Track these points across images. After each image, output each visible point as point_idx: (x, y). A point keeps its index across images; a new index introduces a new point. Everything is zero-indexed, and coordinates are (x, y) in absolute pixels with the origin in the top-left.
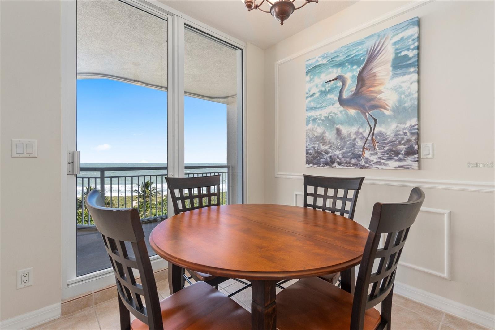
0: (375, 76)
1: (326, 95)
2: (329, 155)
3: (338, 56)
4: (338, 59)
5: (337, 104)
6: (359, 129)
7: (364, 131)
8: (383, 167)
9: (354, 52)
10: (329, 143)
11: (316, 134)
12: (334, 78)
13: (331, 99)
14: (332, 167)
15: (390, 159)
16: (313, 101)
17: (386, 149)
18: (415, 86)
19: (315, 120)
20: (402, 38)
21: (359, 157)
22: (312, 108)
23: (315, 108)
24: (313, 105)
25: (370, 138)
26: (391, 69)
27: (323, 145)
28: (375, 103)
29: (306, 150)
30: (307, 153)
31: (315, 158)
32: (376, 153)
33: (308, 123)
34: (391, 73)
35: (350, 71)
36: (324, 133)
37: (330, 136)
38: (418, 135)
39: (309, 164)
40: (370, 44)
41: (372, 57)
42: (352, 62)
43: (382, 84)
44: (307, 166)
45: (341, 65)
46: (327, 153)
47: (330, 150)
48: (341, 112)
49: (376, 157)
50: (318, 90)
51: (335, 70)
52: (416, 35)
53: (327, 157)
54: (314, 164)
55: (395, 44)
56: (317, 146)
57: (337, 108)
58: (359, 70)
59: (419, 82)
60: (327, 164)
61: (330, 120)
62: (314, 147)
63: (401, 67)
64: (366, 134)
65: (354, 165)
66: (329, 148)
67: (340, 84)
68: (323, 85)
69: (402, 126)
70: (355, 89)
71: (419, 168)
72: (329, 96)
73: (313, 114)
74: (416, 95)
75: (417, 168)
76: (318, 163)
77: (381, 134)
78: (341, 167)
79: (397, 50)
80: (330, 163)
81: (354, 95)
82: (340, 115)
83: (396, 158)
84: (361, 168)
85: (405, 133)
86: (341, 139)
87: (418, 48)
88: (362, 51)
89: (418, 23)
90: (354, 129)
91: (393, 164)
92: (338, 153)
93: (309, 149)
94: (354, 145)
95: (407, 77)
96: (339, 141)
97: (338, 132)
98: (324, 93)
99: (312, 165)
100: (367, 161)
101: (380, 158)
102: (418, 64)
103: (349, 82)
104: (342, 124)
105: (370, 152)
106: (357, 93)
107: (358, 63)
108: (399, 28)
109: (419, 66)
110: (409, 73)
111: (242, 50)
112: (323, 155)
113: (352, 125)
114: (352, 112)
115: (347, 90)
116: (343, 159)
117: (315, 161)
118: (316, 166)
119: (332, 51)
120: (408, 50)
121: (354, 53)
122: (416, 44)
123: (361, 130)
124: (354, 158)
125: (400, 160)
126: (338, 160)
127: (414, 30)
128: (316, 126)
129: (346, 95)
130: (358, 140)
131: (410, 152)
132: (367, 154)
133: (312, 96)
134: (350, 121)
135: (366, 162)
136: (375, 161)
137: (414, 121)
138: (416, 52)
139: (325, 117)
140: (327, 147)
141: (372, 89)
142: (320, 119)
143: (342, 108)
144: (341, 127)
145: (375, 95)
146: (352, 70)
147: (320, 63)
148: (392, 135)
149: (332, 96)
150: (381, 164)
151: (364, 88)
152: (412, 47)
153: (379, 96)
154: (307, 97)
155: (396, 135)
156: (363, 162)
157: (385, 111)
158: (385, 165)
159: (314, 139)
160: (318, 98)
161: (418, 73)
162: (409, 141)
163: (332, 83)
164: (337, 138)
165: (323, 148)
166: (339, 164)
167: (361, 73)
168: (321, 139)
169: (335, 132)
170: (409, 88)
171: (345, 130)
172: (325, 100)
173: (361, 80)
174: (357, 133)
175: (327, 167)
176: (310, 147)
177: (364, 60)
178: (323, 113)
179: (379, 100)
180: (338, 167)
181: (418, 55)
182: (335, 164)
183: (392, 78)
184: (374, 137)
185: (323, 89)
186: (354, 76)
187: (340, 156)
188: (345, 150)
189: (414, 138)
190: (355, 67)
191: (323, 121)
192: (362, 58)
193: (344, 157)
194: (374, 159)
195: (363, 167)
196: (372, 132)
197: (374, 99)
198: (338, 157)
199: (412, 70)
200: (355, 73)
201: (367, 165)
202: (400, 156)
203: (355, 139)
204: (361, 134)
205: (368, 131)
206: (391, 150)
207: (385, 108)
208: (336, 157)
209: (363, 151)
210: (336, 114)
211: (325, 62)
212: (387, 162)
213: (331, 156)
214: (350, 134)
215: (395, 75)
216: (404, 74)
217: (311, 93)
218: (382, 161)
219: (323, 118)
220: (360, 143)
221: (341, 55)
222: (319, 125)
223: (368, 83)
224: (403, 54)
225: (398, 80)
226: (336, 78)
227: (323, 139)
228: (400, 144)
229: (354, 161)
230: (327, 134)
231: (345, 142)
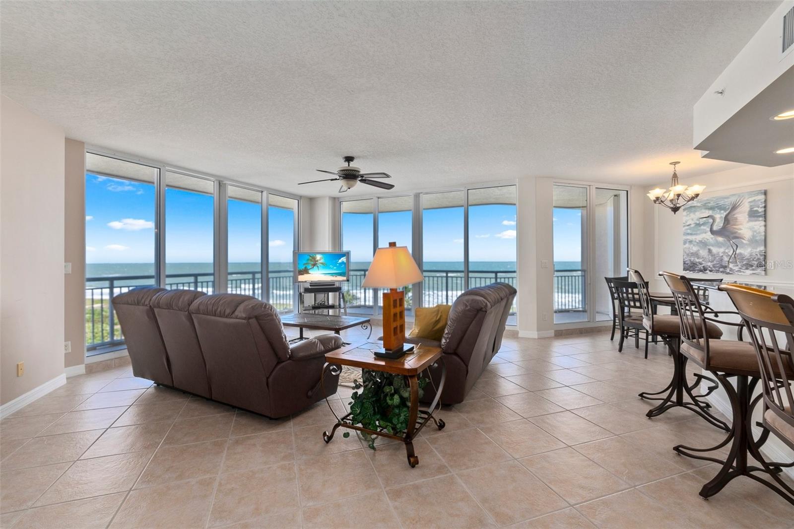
0: (737, 219)
1: (700, 226)
3: (709, 203)
4: (710, 205)
5: (709, 233)
6: (725, 249)
8: (742, 273)
10: (703, 258)
11: (692, 251)
12: (707, 216)
13: (704, 229)
14: (705, 273)
15: (747, 269)
16: (690, 229)
17: (744, 263)
18: (763, 229)
19: (691, 242)
20: (754, 200)
21: (725, 267)
22: (688, 234)
23: (691, 234)
24: (689, 231)
25: (733, 256)
26: (747, 216)
27: (698, 259)
28: (737, 235)
29: (684, 261)
30: (684, 263)
31: (691, 267)
32: (738, 265)
33: (685, 243)
34: (747, 219)
35: (718, 214)
36: (698, 251)
37: (703, 253)
38: (765, 256)
39: (686, 271)
40: (733, 199)
41: (734, 207)
42: (721, 208)
43: (741, 224)
44: (684, 271)
45: (712, 208)
46: (701, 264)
47: (703, 262)
48: (712, 238)
49: (737, 267)
50: (693, 222)
51: (707, 211)
52: (763, 200)
53: (701, 267)
54: (691, 271)
55: (750, 202)
56: (693, 259)
57: (708, 236)
58: (725, 214)
59: (765, 226)
60: (701, 271)
61: (703, 243)
62: (690, 260)
63: (754, 217)
64: (730, 253)
65: (721, 272)
66: (703, 261)
67: (711, 221)
68: (698, 220)
69: (755, 250)
70: (722, 225)
71: (766, 274)
72: (702, 227)
73: (690, 237)
74: (763, 234)
75: (764, 274)
76: (694, 270)
77: (741, 254)
78: (711, 273)
79: (751, 206)
80: (704, 270)
81: (722, 228)
82: (711, 240)
83: (750, 269)
84: (727, 274)
85: (757, 255)
86: (712, 256)
87: (765, 207)
88: (728, 202)
89: (765, 193)
90: (722, 250)
91: (749, 272)
92: (709, 264)
93: (686, 261)
94: (722, 260)
95: (757, 223)
96: (710, 256)
97: (710, 251)
98: (698, 225)
99: (688, 271)
100: (731, 270)
101: (740, 268)
102: (765, 216)
103: (718, 220)
104: (713, 246)
105: (733, 264)
106: (724, 228)
107: (725, 209)
108: (751, 194)
109: (765, 217)
110: (759, 221)
111: (627, 191)
112: (697, 265)
113: (720, 247)
114: (720, 239)
115: (717, 225)
116: (713, 268)
117: (691, 269)
118: (692, 272)
119: (705, 199)
120: (758, 207)
121: (721, 203)
122: (763, 205)
123: (727, 251)
124: (721, 268)
125: (753, 270)
126: (710, 269)
127: (762, 197)
128: (692, 246)
129: (715, 228)
130: (724, 257)
131: (760, 265)
132: (731, 266)
133: (688, 225)
134: (719, 245)
136: (737, 270)
137: (762, 248)
138: (763, 209)
139: (700, 241)
140: (701, 260)
141: (734, 227)
142: (696, 242)
143: (712, 236)
144: (712, 248)
145: (737, 230)
146: (720, 213)
147: (695, 205)
148: (748, 255)
149: (705, 228)
150: (740, 272)
151: (729, 225)
152: (761, 206)
153: (739, 231)
154: (684, 226)
155: (751, 255)
156: (728, 270)
157: (742, 240)
158: (743, 272)
159: (690, 255)
160: (693, 228)
161: (765, 221)
162: (759, 259)
163: (705, 219)
164: (708, 255)
165: (697, 260)
166: (711, 271)
167: (726, 216)
168: (696, 254)
169: (707, 251)
170: (759, 229)
171: (715, 250)
172: (700, 230)
173: (727, 220)
174: (724, 252)
175: (701, 273)
176: (687, 259)
177: (729, 208)
178: (699, 238)
179: (740, 233)
180: (709, 273)
181: (765, 211)
182: (708, 271)
183: (748, 222)
184: (736, 256)
185: (698, 222)
186: (721, 217)
187: (711, 266)
188: (715, 262)
189: (762, 258)
190: (722, 212)
191: (698, 243)
192: (727, 207)
193: (714, 267)
194: (736, 268)
195: (728, 273)
196: (734, 253)
197: (736, 233)
198: (709, 267)
199: (761, 219)
200: (722, 215)
201: (731, 272)
202: (754, 267)
203: (722, 256)
204: (727, 253)
205: (732, 252)
206: (747, 264)
207: (744, 239)
208: (708, 267)
209: (728, 264)
210: (708, 240)
211: (699, 205)
212: (744, 271)
213: (704, 266)
214: (719, 253)
215: (750, 221)
216: (756, 221)
217: (688, 224)
218: (742, 270)
219: (697, 241)
220: (726, 259)
221: (712, 202)
222: (694, 245)
223: (731, 222)
224: (755, 209)
225: (752, 224)
226: (708, 217)
227: (697, 255)
228: (753, 260)
229: (721, 270)
230: (701, 252)
231: (715, 258)
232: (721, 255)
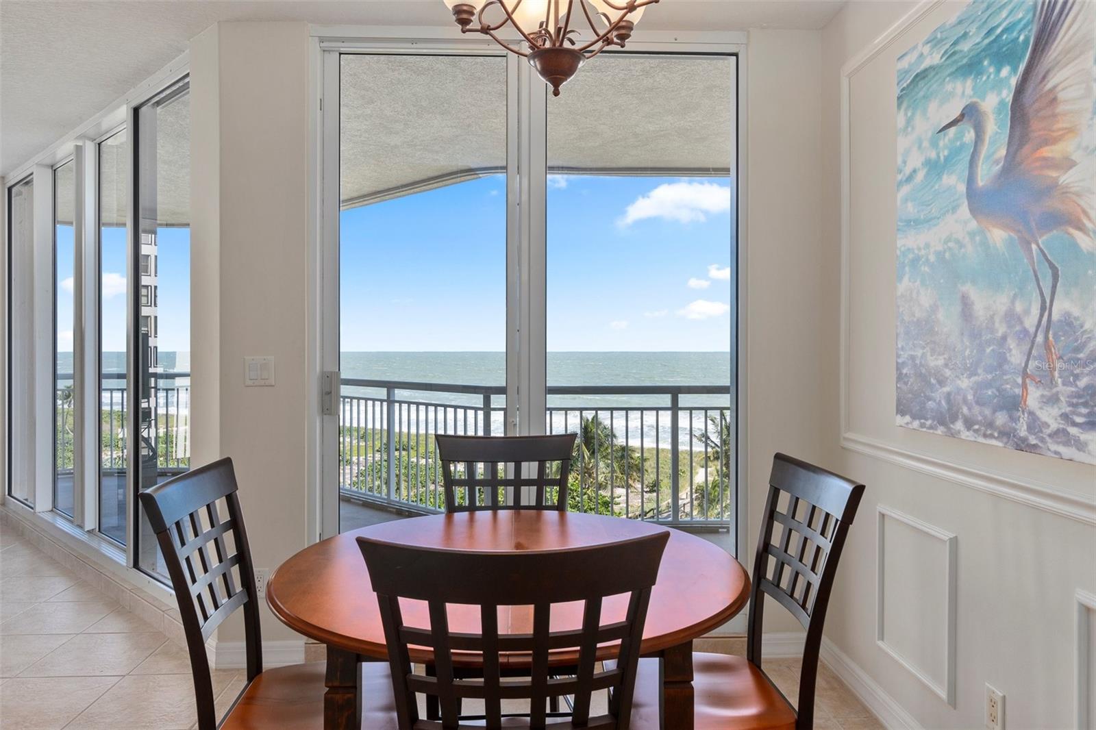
0: (1054, 101)
2: (946, 389)
7: (1027, 312)
9: (1004, 14)
12: (955, 114)
17: (1083, 383)
25: (1040, 339)
28: (1056, 204)
29: (897, 363)
30: (900, 377)
36: (934, 309)
37: (948, 321)
41: (1047, 30)
43: (1071, 130)
45: (971, 68)
47: (948, 373)
48: (972, 235)
49: (1055, 411)
56: (919, 353)
57: (961, 221)
58: (1014, 81)
62: (913, 358)
64: (1030, 322)
66: (946, 365)
68: (934, 144)
70: (1003, 152)
77: (1069, 323)
90: (1001, 303)
94: (1002, 360)
98: (935, 168)
106: (1011, 166)
111: (738, 57)
115: (988, 157)
116: (976, 409)
119: (953, 19)
129: (982, 176)
130: (1011, 343)
132: (1034, 397)
133: (910, 178)
135: (1030, 429)
136: (1054, 426)
141: (1047, 152)
143: (974, 224)
145: (1054, 174)
146: (999, 84)
147: (926, 63)
151: (1026, 150)
157: (1078, 234)
158: (1081, 446)
163: (953, 130)
166: (969, 424)
173: (1019, 117)
174: (1012, 317)
177: (1027, 40)
179: (1066, 192)
180: (966, 435)
182: (959, 425)
184: (1051, 336)
185: (933, 155)
186: (1002, 103)
192: (1022, 38)
193: (977, 403)
196: (1046, 314)
197: (1051, 188)
203: (1004, 338)
207: (1080, 228)
208: (960, 398)
209: (1024, 386)
210: (961, 245)
211: (935, 59)
212: (1084, 437)
213: (949, 394)
218: (1073, 431)
220: (1016, 357)
221: (973, 30)
223: (1036, 126)
226: (962, 115)
230: (941, 315)
232: (1001, 329)
